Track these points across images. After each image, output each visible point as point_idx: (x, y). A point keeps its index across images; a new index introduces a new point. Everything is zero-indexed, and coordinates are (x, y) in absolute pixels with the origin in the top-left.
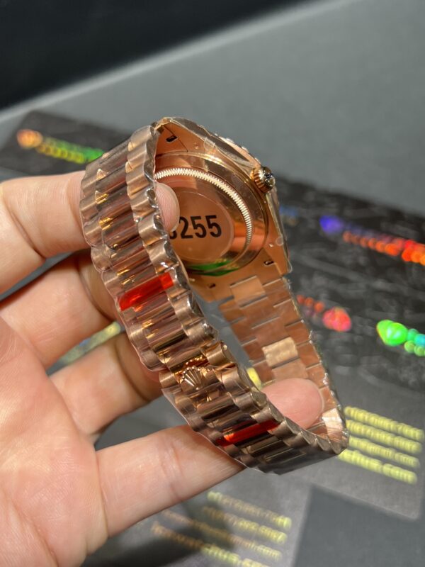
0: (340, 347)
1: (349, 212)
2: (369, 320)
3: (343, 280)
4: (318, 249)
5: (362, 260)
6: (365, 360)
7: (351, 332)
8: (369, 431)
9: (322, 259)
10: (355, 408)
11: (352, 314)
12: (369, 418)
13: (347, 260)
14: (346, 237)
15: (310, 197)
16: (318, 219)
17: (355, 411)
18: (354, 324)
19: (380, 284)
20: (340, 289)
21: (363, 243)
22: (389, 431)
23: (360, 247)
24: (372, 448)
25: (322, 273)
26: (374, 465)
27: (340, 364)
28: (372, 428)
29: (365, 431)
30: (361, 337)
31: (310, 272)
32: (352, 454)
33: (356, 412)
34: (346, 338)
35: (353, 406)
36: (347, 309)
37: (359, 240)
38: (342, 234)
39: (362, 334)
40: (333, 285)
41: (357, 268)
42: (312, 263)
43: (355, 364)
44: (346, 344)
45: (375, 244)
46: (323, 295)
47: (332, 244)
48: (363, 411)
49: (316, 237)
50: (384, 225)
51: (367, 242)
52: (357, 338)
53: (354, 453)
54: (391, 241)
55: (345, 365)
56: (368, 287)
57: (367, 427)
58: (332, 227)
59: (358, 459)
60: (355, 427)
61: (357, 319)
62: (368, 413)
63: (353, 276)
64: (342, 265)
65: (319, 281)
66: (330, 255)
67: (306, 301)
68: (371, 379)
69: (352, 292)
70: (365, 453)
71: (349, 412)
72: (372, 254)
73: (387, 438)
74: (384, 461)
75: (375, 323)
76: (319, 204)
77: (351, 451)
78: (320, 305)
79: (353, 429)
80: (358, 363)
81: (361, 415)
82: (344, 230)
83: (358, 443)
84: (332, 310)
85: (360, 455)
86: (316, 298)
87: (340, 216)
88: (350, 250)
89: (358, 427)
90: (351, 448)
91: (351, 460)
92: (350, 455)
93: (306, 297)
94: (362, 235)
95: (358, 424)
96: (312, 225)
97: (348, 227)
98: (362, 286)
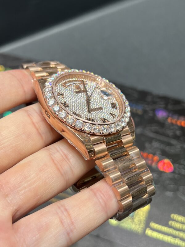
0: (168, 182)
1: (170, 107)
2: (183, 166)
3: (169, 144)
4: (155, 127)
5: (178, 133)
6: (181, 188)
7: (173, 172)
9: (156, 132)
10: (176, 215)
11: (174, 163)
12: (184, 220)
13: (170, 133)
14: (169, 120)
15: (149, 99)
16: (154, 110)
18: (175, 168)
20: (167, 149)
21: (178, 123)
23: (177, 125)
25: (157, 140)
27: (168, 190)
29: (182, 227)
30: (179, 175)
31: (151, 140)
32: (175, 240)
33: (177, 217)
34: (171, 176)
35: (175, 213)
36: (171, 160)
37: (176, 122)
38: (167, 118)
39: (179, 174)
40: (162, 146)
41: (176, 137)
42: (152, 135)
43: (176, 190)
44: (171, 179)
46: (158, 153)
47: (162, 124)
48: (181, 216)
49: (153, 121)
51: (181, 123)
52: (176, 176)
53: (177, 239)
55: (170, 191)
56: (182, 147)
57: (183, 225)
58: (161, 115)
59: (179, 243)
60: (177, 225)
61: (177, 165)
62: (183, 217)
63: (174, 142)
64: (167, 136)
65: (156, 144)
66: (161, 130)
67: (149, 156)
69: (172, 151)
70: (182, 239)
71: (173, 217)
72: (183, 129)
76: (154, 103)
77: (175, 239)
78: (156, 158)
79: (176, 226)
80: (178, 190)
81: (180, 218)
82: (168, 116)
83: (179, 234)
84: (163, 160)
85: (179, 240)
86: (154, 154)
87: (166, 109)
88: (172, 128)
89: (178, 225)
90: (175, 237)
91: (175, 243)
92: (174, 241)
93: (149, 154)
94: (178, 119)
95: (178, 223)
96: (151, 114)
97: (170, 115)
98: (178, 146)
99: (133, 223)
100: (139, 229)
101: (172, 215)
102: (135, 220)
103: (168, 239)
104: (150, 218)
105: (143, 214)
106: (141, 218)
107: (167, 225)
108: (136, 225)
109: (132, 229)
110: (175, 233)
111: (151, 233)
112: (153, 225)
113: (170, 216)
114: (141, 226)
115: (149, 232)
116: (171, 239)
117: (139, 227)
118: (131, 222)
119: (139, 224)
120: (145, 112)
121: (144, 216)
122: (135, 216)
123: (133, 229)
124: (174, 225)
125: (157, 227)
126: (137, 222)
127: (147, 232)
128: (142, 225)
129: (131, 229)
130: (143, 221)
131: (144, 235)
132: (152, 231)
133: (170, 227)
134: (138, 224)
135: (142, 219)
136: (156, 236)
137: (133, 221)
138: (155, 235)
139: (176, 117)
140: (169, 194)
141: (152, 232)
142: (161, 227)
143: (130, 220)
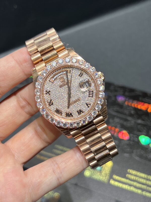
0: (125, 146)
1: (127, 94)
2: (136, 135)
3: (126, 120)
4: (116, 108)
5: (133, 112)
6: (135, 151)
7: (129, 140)
8: (137, 178)
9: (117, 112)
11: (129, 133)
12: (137, 174)
13: (127, 112)
14: (126, 103)
15: (112, 88)
16: (115, 96)
17: (132, 171)
18: (130, 137)
19: (140, 121)
20: (125, 123)
21: (133, 105)
22: (144, 178)
23: (131, 107)
24: (138, 185)
25: (118, 117)
26: (139, 191)
27: (125, 152)
28: (138, 177)
29: (136, 179)
31: (113, 117)
32: (131, 188)
34: (128, 142)
35: (131, 169)
36: (128, 131)
37: (131, 104)
38: (125, 102)
39: (133, 141)
40: (122, 122)
41: (131, 115)
42: (114, 113)
43: (131, 153)
44: (128, 145)
45: (137, 106)
46: (118, 126)
47: (121, 106)
49: (115, 103)
50: (140, 98)
51: (134, 105)
52: (131, 143)
53: (132, 187)
54: (143, 105)
55: (127, 153)
56: (135, 122)
57: (136, 177)
58: (121, 99)
59: (133, 189)
60: (132, 177)
61: (132, 135)
62: (136, 172)
63: (129, 118)
64: (125, 114)
65: (117, 120)
66: (121, 110)
68: (137, 158)
69: (128, 124)
70: (135, 187)
71: (129, 171)
72: (136, 109)
73: (144, 181)
74: (143, 190)
75: (138, 136)
76: (116, 91)
77: (130, 187)
78: (117, 130)
79: (131, 178)
80: (132, 152)
81: (134, 172)
82: (126, 101)
83: (133, 183)
84: (122, 131)
85: (134, 188)
86: (116, 127)
87: (124, 95)
88: (128, 108)
89: (133, 177)
90: (130, 185)
91: (130, 190)
92: (130, 188)
93: (112, 127)
94: (132, 102)
95: (133, 176)
96: (113, 99)
97: (127, 99)
98: (133, 122)
99: (101, 176)
100: (106, 179)
101: (128, 170)
102: (102, 173)
103: (125, 187)
104: (113, 172)
105: (108, 169)
106: (107, 172)
107: (125, 177)
108: (103, 177)
109: (100, 179)
110: (131, 183)
111: (114, 183)
112: (115, 177)
113: (127, 171)
114: (107, 178)
115: (112, 182)
116: (128, 187)
117: (105, 179)
118: (100, 174)
119: (105, 177)
121: (109, 171)
122: (102, 171)
123: (101, 180)
124: (130, 177)
125: (118, 178)
126: (104, 175)
127: (111, 182)
128: (107, 177)
129: (99, 179)
130: (108, 174)
131: (109, 184)
132: (114, 181)
133: (127, 178)
134: (104, 176)
135: (108, 173)
136: (117, 184)
137: (101, 174)
138: (116, 184)
139: (131, 101)
140: (126, 155)
141: (114, 182)
142: (120, 178)
143: (98, 174)
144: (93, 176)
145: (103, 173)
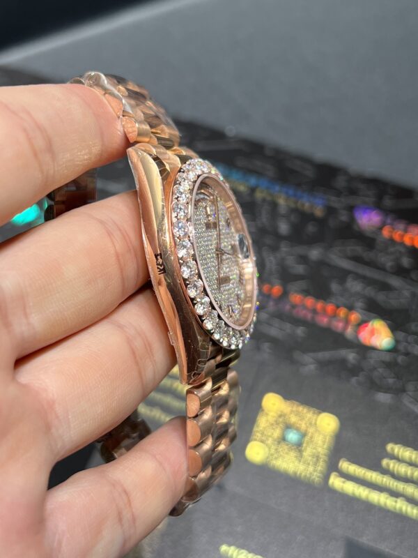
1: (388, 202)
3: (385, 287)
4: (352, 248)
5: (406, 262)
6: (411, 386)
7: (393, 350)
9: (357, 259)
10: (399, 445)
11: (393, 329)
13: (387, 262)
14: (386, 233)
15: (341, 182)
16: (351, 209)
17: (399, 449)
18: (397, 341)
20: (381, 297)
21: (407, 241)
23: (402, 244)
25: (358, 277)
27: (380, 390)
29: (412, 474)
30: (405, 357)
31: (343, 275)
32: (396, 502)
33: (401, 450)
34: (387, 358)
35: (396, 443)
36: (389, 322)
37: (402, 236)
38: (381, 229)
39: (407, 354)
40: (370, 291)
41: (400, 271)
42: (345, 264)
43: (399, 391)
44: (390, 365)
46: (359, 304)
47: (368, 241)
48: (410, 449)
49: (349, 232)
51: (412, 239)
52: (400, 359)
53: (399, 500)
55: (386, 391)
56: (414, 295)
57: (415, 469)
58: (368, 220)
59: (404, 508)
60: (400, 469)
61: (401, 335)
62: (415, 452)
63: (395, 282)
64: (381, 268)
65: (355, 286)
66: (367, 255)
67: (338, 311)
69: (394, 301)
71: (393, 450)
76: (353, 192)
77: (394, 499)
78: (355, 317)
79: (398, 471)
80: (403, 390)
81: (407, 453)
82: (383, 225)
83: (404, 488)
84: (370, 324)
85: (406, 503)
86: (351, 308)
87: (378, 206)
88: (392, 249)
89: (403, 469)
90: (395, 494)
91: (395, 509)
92: (394, 504)
93: (338, 307)
94: (406, 231)
95: (403, 464)
96: (344, 217)
97: (389, 221)
98: (406, 293)
99: (300, 461)
100: (315, 474)
101: (390, 447)
102: (305, 454)
103: (379, 500)
104: (339, 450)
105: (324, 442)
106: (320, 450)
107: (376, 467)
108: (309, 464)
109: (298, 473)
110: (397, 486)
111: (341, 484)
112: (345, 465)
113: (385, 450)
114: (319, 468)
115: (336, 482)
116: (387, 498)
117: (315, 471)
118: (296, 457)
119: (315, 464)
120: (331, 211)
121: (325, 446)
122: (304, 445)
123: (301, 474)
124: (394, 467)
125: (355, 471)
126: (310, 458)
127: (333, 483)
128: (321, 466)
129: (295, 473)
130: (323, 458)
131: (325, 487)
132: (343, 479)
133: (385, 472)
134: (311, 463)
135: (322, 452)
136: (354, 490)
137: (301, 456)
138: (350, 488)
139: (401, 226)
140: (383, 398)
141: (344, 482)
142: (363, 472)
143: (293, 454)
144: (274, 462)
145: (308, 452)
